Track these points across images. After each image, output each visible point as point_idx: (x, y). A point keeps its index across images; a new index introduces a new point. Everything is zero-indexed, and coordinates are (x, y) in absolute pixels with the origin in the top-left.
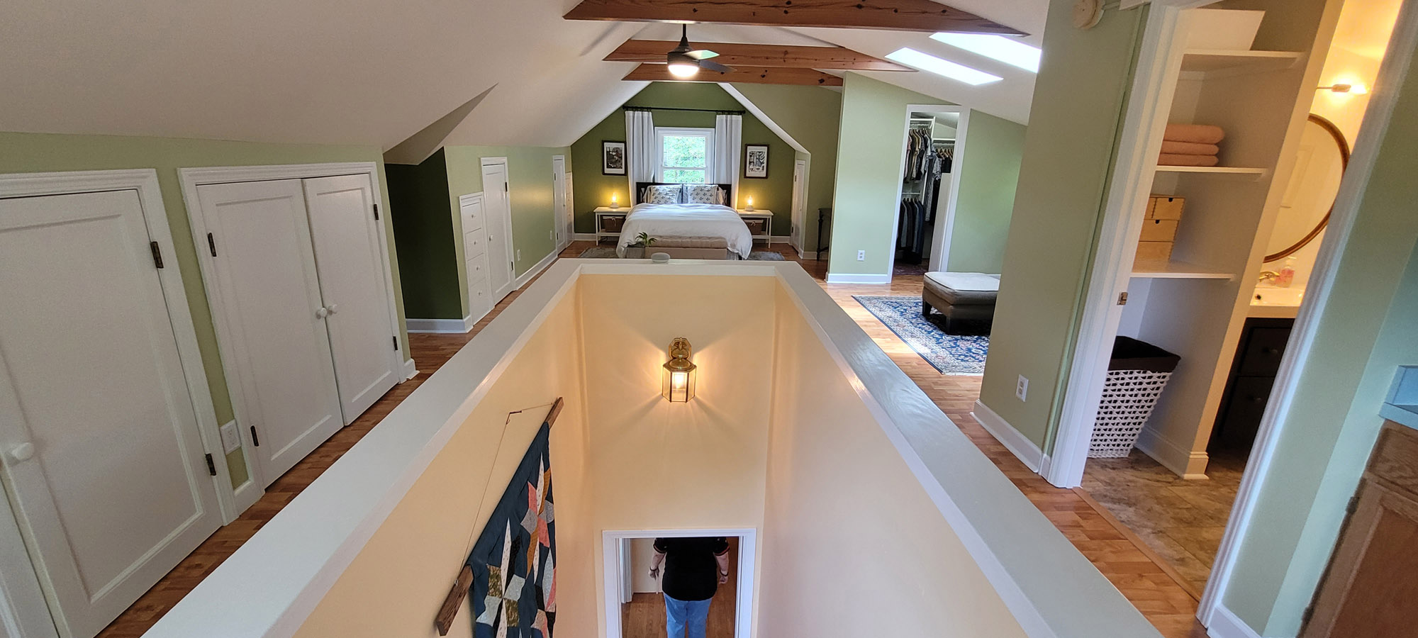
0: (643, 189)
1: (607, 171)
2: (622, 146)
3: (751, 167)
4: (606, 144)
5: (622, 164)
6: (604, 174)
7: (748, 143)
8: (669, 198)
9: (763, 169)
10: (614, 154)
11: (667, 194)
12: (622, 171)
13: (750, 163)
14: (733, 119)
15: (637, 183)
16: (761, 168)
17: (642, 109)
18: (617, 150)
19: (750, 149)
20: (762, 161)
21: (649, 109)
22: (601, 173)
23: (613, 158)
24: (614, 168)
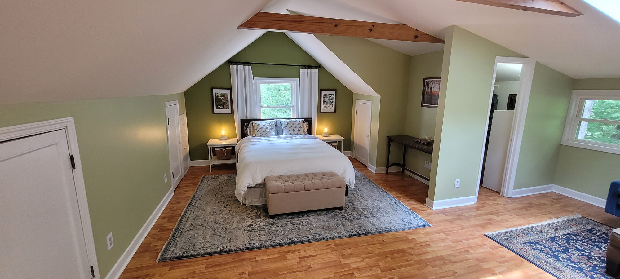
0: (246, 124)
1: (216, 111)
2: (227, 92)
3: (325, 105)
4: (215, 91)
5: (228, 106)
6: (214, 113)
7: (322, 88)
8: (269, 131)
9: (333, 107)
10: (222, 98)
11: (266, 128)
12: (229, 111)
13: (324, 102)
14: (312, 71)
15: (241, 119)
16: (331, 106)
17: (244, 64)
18: (224, 95)
19: (323, 93)
20: (332, 101)
21: (249, 64)
22: (211, 113)
23: (221, 101)
24: (222, 108)
